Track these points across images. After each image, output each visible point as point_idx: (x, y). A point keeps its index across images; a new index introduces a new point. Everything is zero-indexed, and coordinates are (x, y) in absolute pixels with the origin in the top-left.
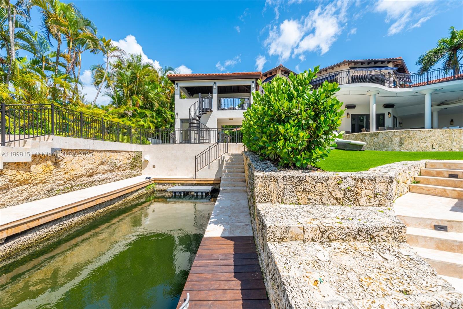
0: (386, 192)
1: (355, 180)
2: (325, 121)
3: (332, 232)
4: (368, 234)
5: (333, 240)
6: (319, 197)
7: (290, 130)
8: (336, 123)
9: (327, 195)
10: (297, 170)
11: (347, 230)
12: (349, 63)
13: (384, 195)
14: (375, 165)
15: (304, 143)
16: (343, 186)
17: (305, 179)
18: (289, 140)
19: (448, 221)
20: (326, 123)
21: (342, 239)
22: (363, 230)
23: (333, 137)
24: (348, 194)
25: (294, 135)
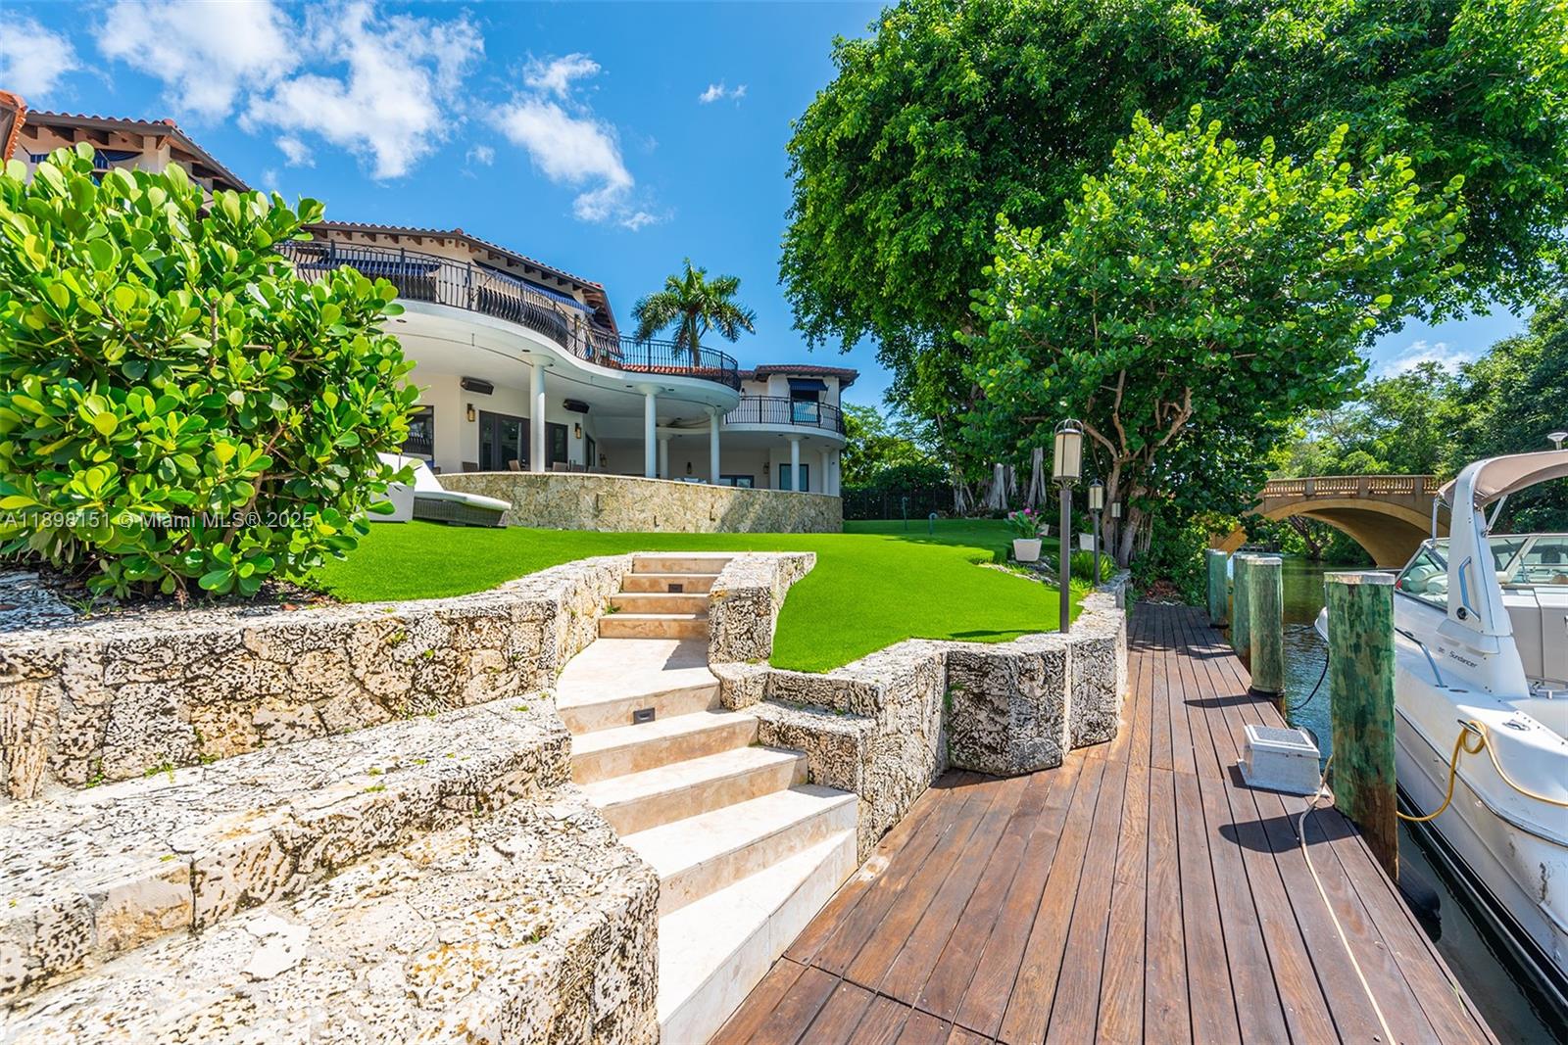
0: (536, 650)
1: (451, 622)
2: (341, 409)
3: (339, 834)
4: (470, 794)
5: (342, 865)
6: (309, 710)
7: (155, 423)
8: (387, 424)
9: (345, 692)
10: (207, 606)
11: (401, 806)
12: (474, 246)
13: (533, 659)
14: (520, 573)
15: (239, 489)
16: (407, 651)
17: (242, 645)
18: (153, 469)
19: (656, 695)
20: (347, 418)
21: (381, 845)
22: (456, 788)
23: (382, 476)
24: (427, 674)
25: (180, 450)
